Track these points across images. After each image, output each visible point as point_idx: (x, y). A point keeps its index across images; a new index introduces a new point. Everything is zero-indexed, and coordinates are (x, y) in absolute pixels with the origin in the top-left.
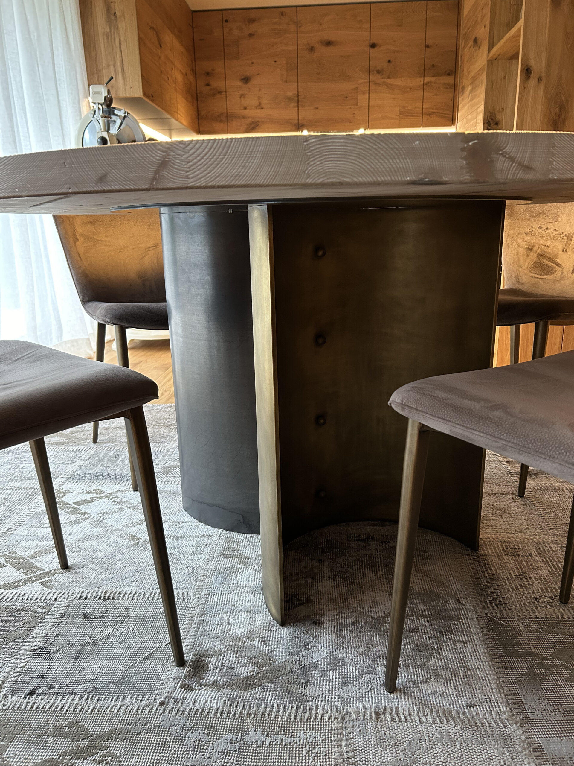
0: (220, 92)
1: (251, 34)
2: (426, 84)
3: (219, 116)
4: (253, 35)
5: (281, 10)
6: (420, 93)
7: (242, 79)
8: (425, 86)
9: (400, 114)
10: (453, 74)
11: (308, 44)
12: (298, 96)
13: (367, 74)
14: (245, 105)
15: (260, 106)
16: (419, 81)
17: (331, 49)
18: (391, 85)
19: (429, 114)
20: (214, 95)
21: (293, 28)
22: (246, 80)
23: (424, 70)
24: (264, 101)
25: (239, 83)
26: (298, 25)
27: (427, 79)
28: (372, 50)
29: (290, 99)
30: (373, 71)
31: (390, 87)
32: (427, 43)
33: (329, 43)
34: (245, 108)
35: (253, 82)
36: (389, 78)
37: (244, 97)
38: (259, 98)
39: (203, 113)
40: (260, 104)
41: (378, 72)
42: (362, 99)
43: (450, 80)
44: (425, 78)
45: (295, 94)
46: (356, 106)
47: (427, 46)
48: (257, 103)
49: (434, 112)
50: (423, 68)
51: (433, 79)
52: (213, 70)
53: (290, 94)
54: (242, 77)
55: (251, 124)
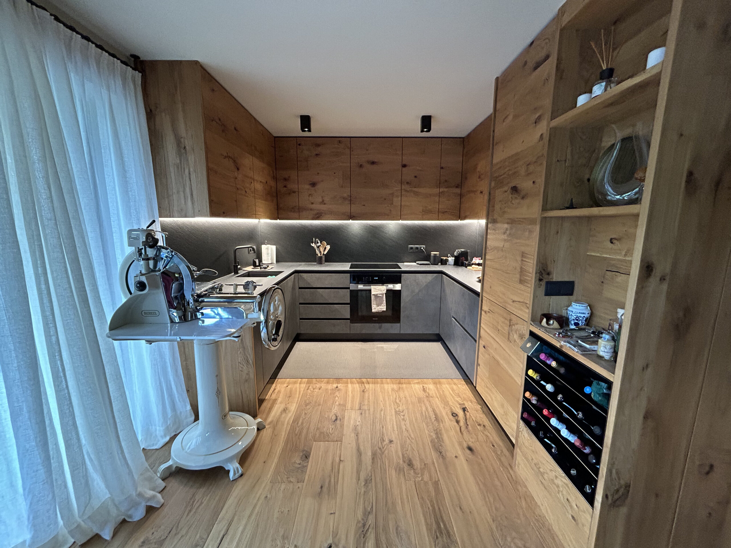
0: (294, 192)
1: (317, 154)
2: (441, 193)
3: (293, 208)
4: (319, 155)
5: (340, 139)
6: (437, 199)
7: (310, 184)
8: (440, 194)
9: (423, 211)
10: (460, 187)
11: (358, 163)
12: (351, 197)
13: (400, 184)
14: (312, 201)
15: (323, 202)
16: (436, 191)
17: (375, 167)
18: (417, 192)
19: (443, 213)
20: (289, 194)
21: (347, 151)
22: (313, 185)
23: (440, 183)
24: (327, 199)
25: (307, 187)
26: (352, 150)
27: (441, 190)
28: (404, 169)
29: (344, 199)
30: (404, 182)
31: (416, 194)
32: (442, 166)
33: (373, 163)
34: (312, 203)
35: (319, 186)
36: (415, 187)
37: (312, 196)
38: (322, 197)
39: (281, 206)
40: (323, 201)
41: (408, 183)
42: (397, 201)
43: (458, 191)
44: (441, 189)
45: (348, 196)
46: (392, 205)
47: (442, 168)
48: (321, 200)
49: (446, 211)
50: (438, 182)
51: (446, 190)
52: (289, 177)
53: (345, 195)
54: (311, 183)
55: (316, 214)
